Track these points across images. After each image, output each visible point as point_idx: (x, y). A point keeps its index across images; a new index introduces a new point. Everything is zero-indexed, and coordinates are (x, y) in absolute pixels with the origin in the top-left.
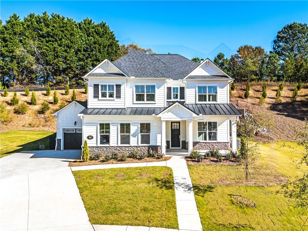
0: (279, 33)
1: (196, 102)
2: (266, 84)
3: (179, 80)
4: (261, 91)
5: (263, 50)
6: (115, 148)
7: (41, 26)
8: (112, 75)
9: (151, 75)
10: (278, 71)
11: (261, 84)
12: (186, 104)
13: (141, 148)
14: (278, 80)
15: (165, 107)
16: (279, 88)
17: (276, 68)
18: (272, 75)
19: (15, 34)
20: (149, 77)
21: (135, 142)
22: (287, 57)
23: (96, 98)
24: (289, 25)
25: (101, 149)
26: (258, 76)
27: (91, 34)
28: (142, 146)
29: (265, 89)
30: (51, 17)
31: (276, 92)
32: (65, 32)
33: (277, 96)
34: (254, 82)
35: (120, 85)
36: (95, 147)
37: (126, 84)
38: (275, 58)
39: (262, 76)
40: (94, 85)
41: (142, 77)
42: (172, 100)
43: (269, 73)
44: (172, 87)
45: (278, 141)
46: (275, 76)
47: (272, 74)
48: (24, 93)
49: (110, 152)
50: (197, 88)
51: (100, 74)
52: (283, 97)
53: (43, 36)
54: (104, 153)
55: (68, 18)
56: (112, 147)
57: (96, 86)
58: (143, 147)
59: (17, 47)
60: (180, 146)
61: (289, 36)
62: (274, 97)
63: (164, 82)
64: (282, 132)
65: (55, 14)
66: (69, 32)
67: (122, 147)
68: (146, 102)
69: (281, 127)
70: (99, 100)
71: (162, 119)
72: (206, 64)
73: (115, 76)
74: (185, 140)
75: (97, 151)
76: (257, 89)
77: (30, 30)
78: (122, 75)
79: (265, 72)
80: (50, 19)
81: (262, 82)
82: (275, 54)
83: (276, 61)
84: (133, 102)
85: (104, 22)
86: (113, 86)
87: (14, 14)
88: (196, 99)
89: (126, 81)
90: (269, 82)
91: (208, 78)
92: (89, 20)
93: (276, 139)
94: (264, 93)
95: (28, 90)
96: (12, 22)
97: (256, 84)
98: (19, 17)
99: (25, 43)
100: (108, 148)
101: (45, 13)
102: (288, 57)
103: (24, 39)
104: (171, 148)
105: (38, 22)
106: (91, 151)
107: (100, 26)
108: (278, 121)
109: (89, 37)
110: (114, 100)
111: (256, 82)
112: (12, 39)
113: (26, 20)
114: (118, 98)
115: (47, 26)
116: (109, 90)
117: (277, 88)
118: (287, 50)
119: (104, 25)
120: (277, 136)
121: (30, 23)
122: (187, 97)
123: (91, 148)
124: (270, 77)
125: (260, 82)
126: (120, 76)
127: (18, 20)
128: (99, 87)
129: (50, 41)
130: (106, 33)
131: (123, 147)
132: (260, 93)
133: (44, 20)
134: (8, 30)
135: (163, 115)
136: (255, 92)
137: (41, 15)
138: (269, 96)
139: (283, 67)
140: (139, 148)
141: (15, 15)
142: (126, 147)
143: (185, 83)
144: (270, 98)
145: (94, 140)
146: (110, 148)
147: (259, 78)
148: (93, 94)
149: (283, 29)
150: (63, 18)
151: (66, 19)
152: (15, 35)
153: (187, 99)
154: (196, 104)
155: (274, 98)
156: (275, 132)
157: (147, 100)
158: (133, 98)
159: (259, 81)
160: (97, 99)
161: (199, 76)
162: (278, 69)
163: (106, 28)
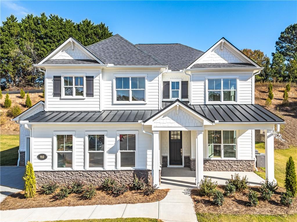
0: (282, 33)
1: (205, 101)
2: (272, 85)
3: (181, 71)
4: (267, 92)
5: (262, 53)
6: (80, 173)
7: (39, 27)
8: (80, 62)
9: (138, 63)
10: (284, 71)
11: (267, 85)
12: (190, 105)
13: (122, 173)
14: (284, 81)
15: (160, 109)
16: (285, 89)
17: (281, 68)
18: (278, 76)
19: (12, 35)
20: (136, 65)
21: (111, 164)
22: (291, 57)
23: (57, 96)
24: (293, 25)
25: (58, 174)
26: (263, 76)
27: (90, 36)
28: (122, 171)
29: (272, 90)
30: (49, 18)
31: (283, 93)
32: (64, 34)
33: (284, 97)
34: (259, 83)
35: (93, 77)
36: (49, 171)
37: (101, 75)
38: (279, 58)
39: (267, 77)
40: (54, 77)
41: (126, 65)
42: (171, 99)
43: (275, 73)
44: (171, 81)
45: (289, 147)
46: (280, 77)
47: (278, 74)
48: (19, 95)
49: (73, 179)
50: (207, 81)
51: (63, 61)
52: (290, 98)
53: (41, 38)
54: (64, 181)
55: (66, 20)
56: (75, 171)
57: (57, 79)
58: (125, 172)
59: (12, 49)
60: (182, 164)
61: (292, 37)
62: (282, 98)
63: (157, 72)
64: (293, 136)
65: (53, 15)
66: (67, 34)
67: (91, 171)
68: (131, 101)
69: (291, 130)
70: (61, 99)
71: (153, 129)
72: (221, 46)
73: (83, 63)
74: (189, 155)
75: (52, 178)
76: (263, 90)
77: (28, 32)
78: (96, 62)
79: (270, 73)
80: (48, 21)
81: (267, 83)
82: (280, 54)
83: (281, 61)
84: (112, 102)
85: (103, 23)
86: (82, 78)
87: (11, 15)
88: (205, 97)
89: (101, 71)
90: (275, 83)
91: (223, 67)
92: (89, 21)
93: (287, 145)
94: (270, 94)
95: (24, 92)
96: (9, 23)
97: (261, 84)
98: (16, 18)
99: (22, 45)
100: (70, 174)
101: (43, 15)
102: (293, 57)
103: (21, 40)
104: (169, 166)
105: (37, 24)
106: (43, 178)
107: (99, 27)
108: (288, 124)
109: (88, 38)
110: (84, 99)
111: (261, 82)
112: (8, 41)
113: (23, 21)
114: (90, 96)
115: (45, 27)
116: (76, 84)
117: (283, 89)
118: (292, 50)
119: (103, 26)
120: (288, 141)
121: (28, 24)
122: (192, 95)
123: (43, 173)
124: (275, 78)
125: (265, 83)
126: (90, 64)
127: (15, 21)
128: (61, 80)
129: (48, 42)
130: (105, 34)
131: (93, 171)
132: (265, 94)
133: (42, 21)
134: (5, 31)
135: (155, 121)
136: (261, 93)
137: (40, 16)
138: (276, 98)
139: (288, 68)
140: (118, 174)
141: (12, 17)
142: (98, 171)
143: (190, 75)
144: (277, 99)
145: (49, 160)
146: (73, 172)
147: (264, 78)
148: (52, 91)
149: (286, 29)
150: (62, 20)
151: (64, 21)
152: (11, 37)
153: (192, 98)
154: (206, 105)
155: (282, 100)
156: (286, 136)
157: (133, 99)
158: (112, 96)
159: (265, 81)
160: (59, 98)
161: (210, 65)
162: (284, 70)
163: (105, 30)
